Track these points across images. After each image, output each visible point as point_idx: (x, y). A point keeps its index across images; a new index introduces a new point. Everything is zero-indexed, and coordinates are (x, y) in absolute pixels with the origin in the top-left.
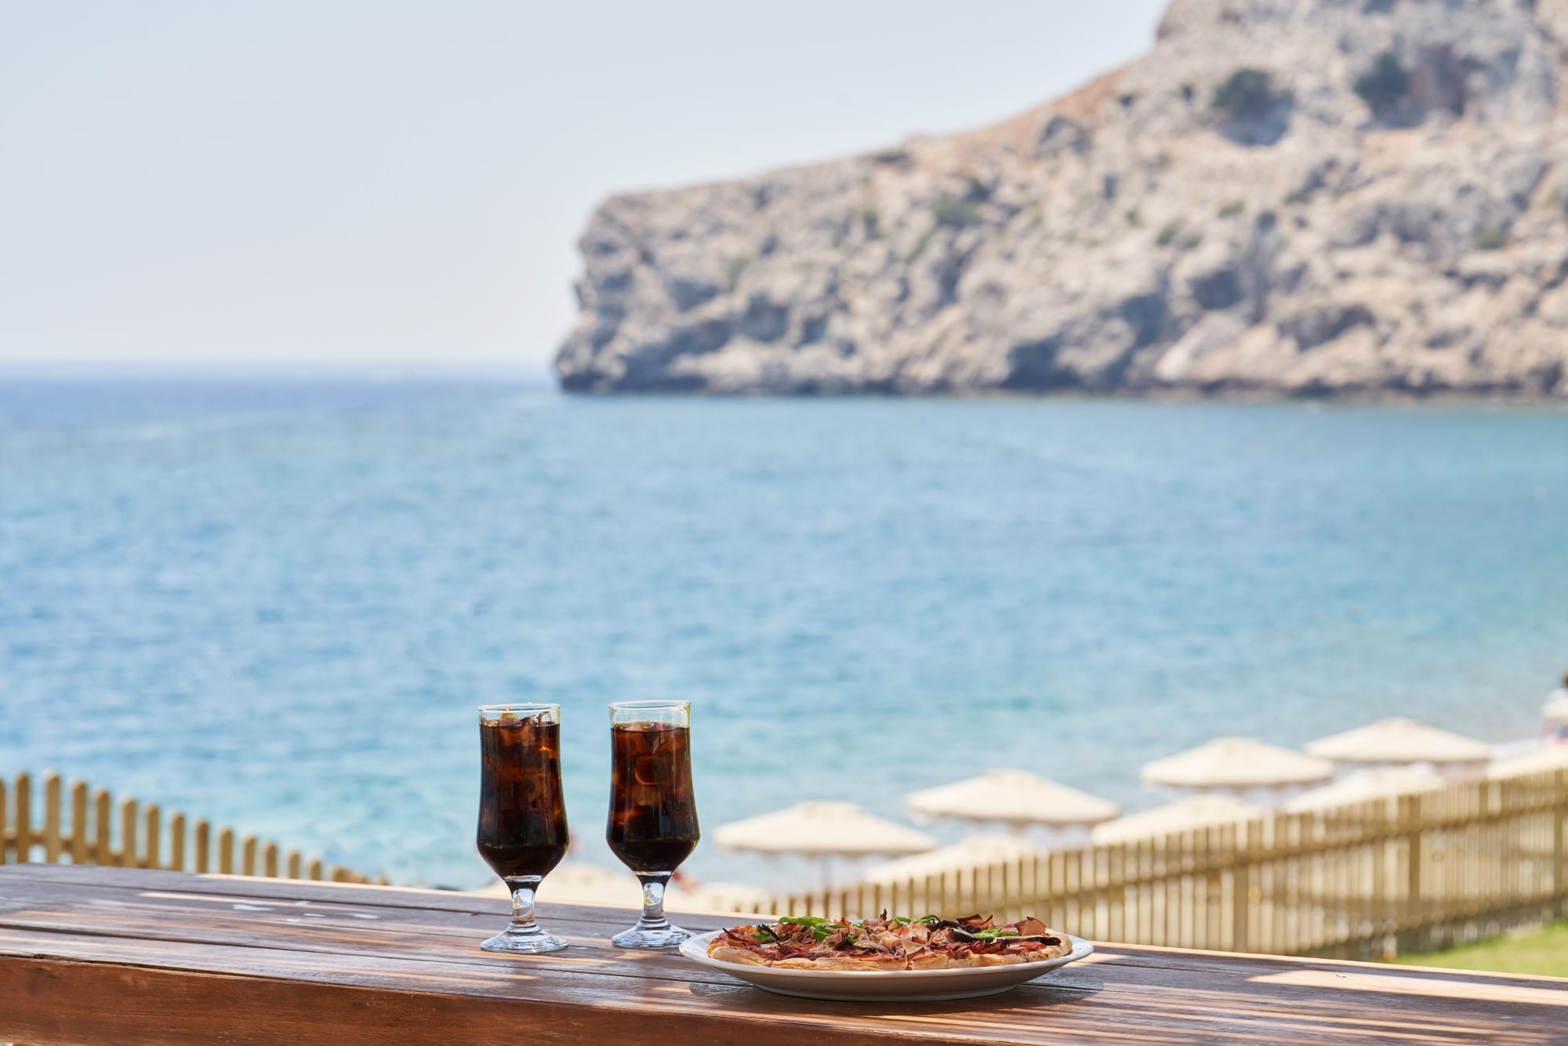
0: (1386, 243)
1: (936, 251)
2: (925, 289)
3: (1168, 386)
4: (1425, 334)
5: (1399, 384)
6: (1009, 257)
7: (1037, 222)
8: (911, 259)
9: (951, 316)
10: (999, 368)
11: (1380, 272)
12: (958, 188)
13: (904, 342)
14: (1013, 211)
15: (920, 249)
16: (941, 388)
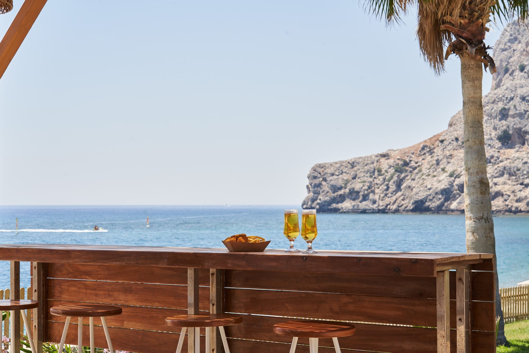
0: (506, 176)
1: (395, 178)
2: (393, 187)
3: (453, 211)
4: (515, 198)
5: (510, 211)
6: (413, 180)
7: (420, 171)
8: (389, 181)
9: (399, 194)
10: (411, 207)
11: (505, 183)
12: (401, 163)
13: (387, 200)
14: (415, 168)
15: (392, 177)
16: (397, 211)
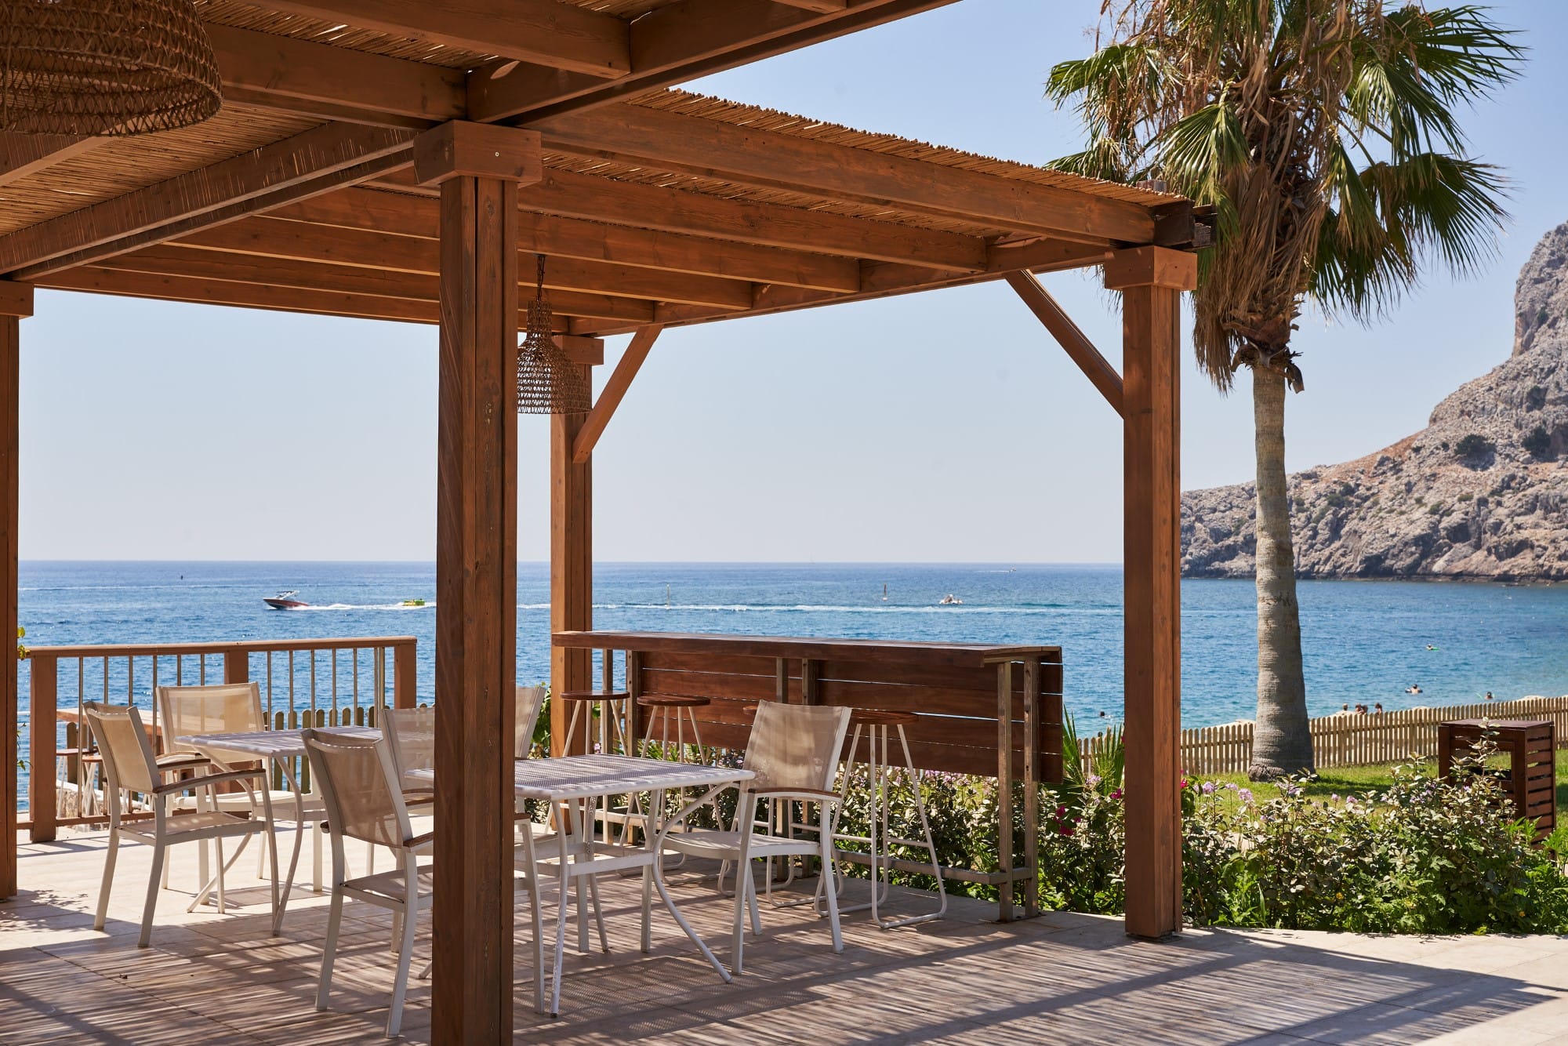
0: (1539, 512)
1: (1329, 517)
2: (1324, 533)
3: (1437, 575)
4: (1557, 553)
5: (1546, 575)
6: (1363, 519)
7: (1376, 503)
8: (1318, 521)
9: (1337, 544)
10: (1358, 567)
11: (1537, 526)
12: (1339, 489)
13: (1314, 556)
14: (1367, 499)
15: (1322, 515)
16: (1332, 575)
